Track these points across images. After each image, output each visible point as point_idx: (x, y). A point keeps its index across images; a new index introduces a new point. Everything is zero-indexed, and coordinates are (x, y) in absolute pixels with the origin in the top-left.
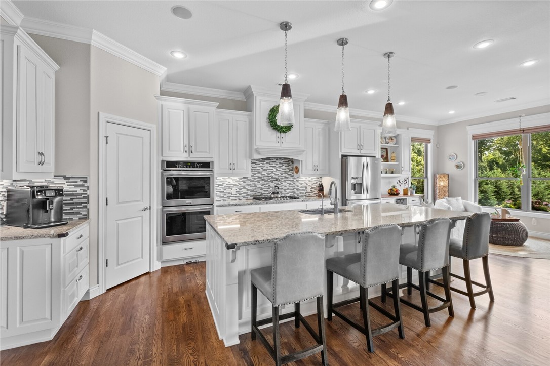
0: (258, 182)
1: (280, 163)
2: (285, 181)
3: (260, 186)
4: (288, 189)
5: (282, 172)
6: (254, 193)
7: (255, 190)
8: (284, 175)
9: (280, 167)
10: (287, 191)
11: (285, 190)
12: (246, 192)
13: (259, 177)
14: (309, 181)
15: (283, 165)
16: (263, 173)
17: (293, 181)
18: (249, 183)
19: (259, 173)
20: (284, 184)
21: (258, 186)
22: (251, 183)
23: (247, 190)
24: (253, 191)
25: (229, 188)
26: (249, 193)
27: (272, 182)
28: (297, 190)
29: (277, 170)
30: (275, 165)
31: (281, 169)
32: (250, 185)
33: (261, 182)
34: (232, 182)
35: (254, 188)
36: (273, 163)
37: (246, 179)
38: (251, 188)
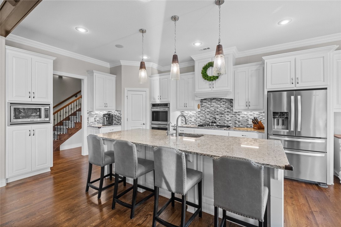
0: (208, 114)
1: (224, 102)
2: (228, 115)
3: (209, 117)
4: (230, 120)
5: (225, 108)
6: (205, 121)
7: (205, 120)
8: (227, 110)
9: (223, 104)
10: (230, 122)
11: (228, 121)
12: (200, 120)
13: (208, 112)
14: (251, 115)
15: (226, 103)
16: (211, 108)
17: (235, 114)
18: (202, 115)
19: (208, 109)
20: (227, 116)
21: (207, 117)
22: (203, 115)
23: (201, 119)
24: (204, 120)
25: (191, 118)
26: (202, 121)
27: (217, 115)
28: (239, 122)
29: (221, 106)
30: (220, 103)
31: (224, 106)
32: (202, 116)
33: (209, 115)
34: (192, 114)
35: (205, 118)
36: (218, 102)
37: (200, 113)
38: (203, 118)
